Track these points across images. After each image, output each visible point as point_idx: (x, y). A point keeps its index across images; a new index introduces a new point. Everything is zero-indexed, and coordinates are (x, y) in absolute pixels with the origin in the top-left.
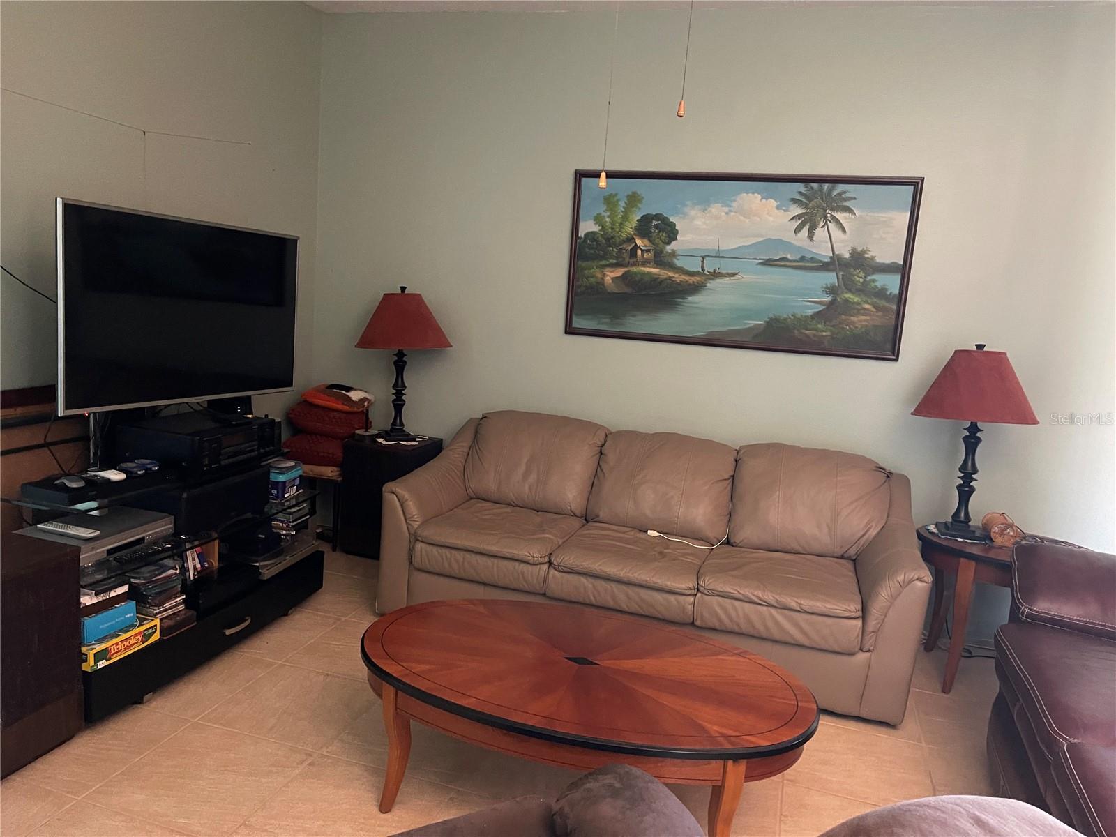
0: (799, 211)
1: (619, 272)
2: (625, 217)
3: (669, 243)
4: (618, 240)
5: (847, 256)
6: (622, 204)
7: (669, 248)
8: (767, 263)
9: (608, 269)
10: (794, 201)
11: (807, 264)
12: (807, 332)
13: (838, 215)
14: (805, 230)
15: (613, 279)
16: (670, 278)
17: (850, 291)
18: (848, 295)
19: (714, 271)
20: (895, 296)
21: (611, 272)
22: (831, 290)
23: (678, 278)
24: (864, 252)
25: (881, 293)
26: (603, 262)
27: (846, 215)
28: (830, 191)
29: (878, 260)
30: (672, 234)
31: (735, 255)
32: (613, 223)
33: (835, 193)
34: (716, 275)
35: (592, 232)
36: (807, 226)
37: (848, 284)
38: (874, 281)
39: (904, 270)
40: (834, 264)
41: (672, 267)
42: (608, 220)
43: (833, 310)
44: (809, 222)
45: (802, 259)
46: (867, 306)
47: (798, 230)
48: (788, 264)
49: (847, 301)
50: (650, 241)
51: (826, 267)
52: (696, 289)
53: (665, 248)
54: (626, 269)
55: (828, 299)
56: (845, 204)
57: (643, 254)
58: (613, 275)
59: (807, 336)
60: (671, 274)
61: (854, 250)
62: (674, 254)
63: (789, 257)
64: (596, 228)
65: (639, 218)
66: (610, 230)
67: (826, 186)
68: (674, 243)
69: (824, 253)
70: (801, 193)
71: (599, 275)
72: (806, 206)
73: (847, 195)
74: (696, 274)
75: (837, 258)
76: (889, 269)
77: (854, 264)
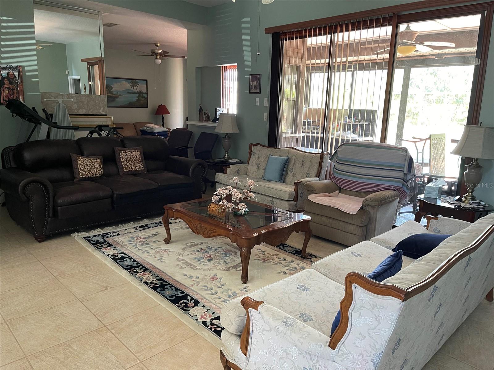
0: (131, 84)
10: (131, 83)
11: (134, 93)
12: (135, 104)
13: (137, 85)
14: (133, 88)
17: (141, 97)
18: (140, 98)
20: (146, 98)
22: (138, 97)
23: (114, 96)
24: (141, 91)
25: (144, 97)
28: (135, 81)
29: (143, 92)
30: (112, 88)
31: (123, 92)
34: (120, 95)
37: (140, 96)
38: (143, 95)
39: (147, 93)
40: (137, 93)
41: (113, 94)
43: (138, 100)
46: (143, 99)
47: (132, 87)
48: (131, 93)
49: (140, 99)
52: (117, 97)
55: (137, 98)
62: (112, 92)
67: (135, 80)
68: (112, 90)
69: (136, 91)
70: (131, 81)
74: (117, 95)
75: (138, 92)
76: (145, 93)
77: (140, 93)
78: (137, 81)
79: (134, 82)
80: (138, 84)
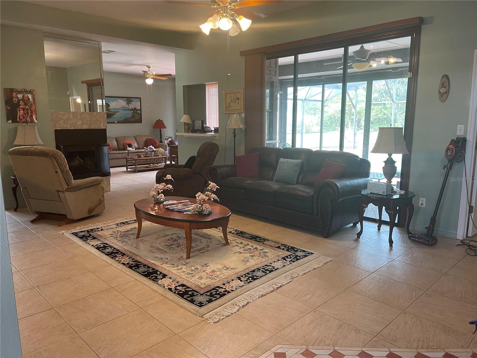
3: (109, 107)
5: (134, 108)
7: (109, 108)
8: (123, 110)
10: (126, 101)
13: (132, 103)
16: (110, 113)
18: (135, 114)
23: (111, 113)
24: (136, 108)
25: (138, 113)
29: (138, 109)
31: (119, 109)
33: (131, 99)
39: (141, 110)
41: (110, 111)
43: (133, 116)
44: (128, 104)
45: (128, 109)
46: (137, 115)
51: (131, 110)
52: (114, 114)
56: (132, 101)
59: (130, 121)
62: (110, 109)
63: (126, 109)
67: (129, 99)
69: (131, 108)
70: (126, 99)
74: (114, 112)
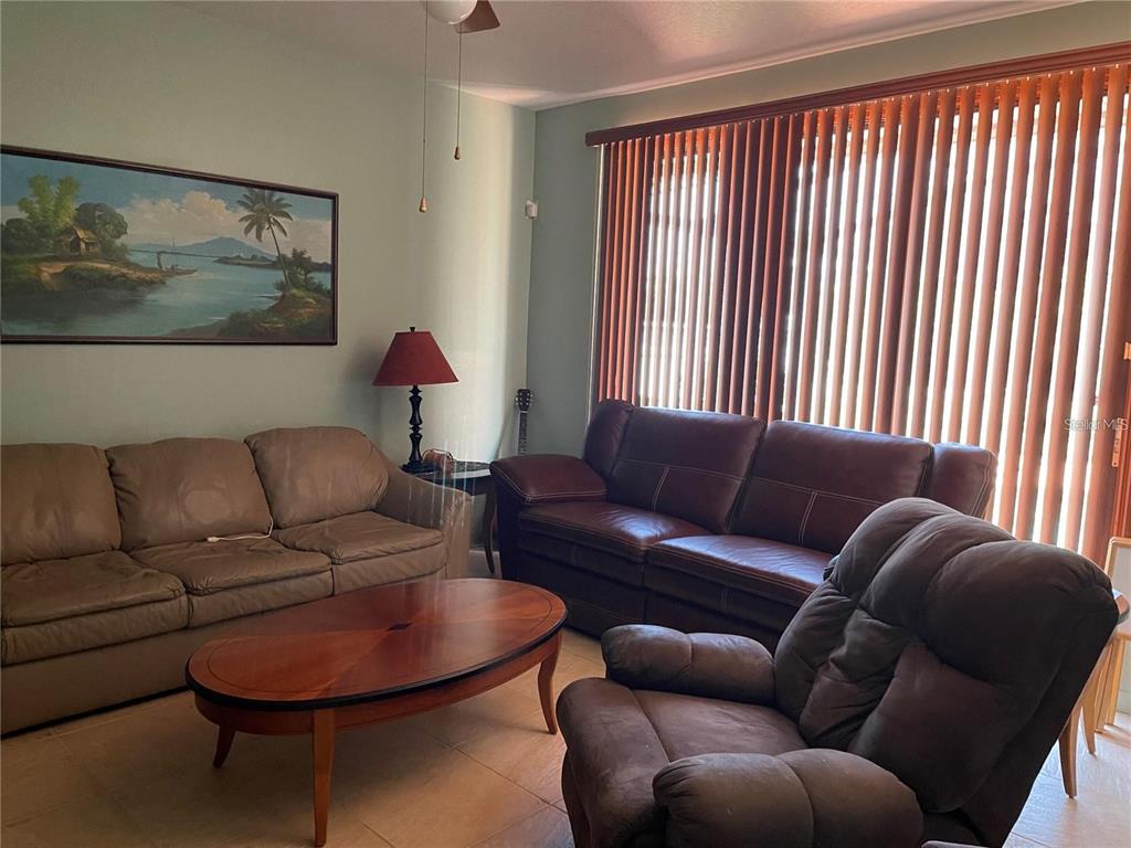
0: (246, 213)
1: (60, 267)
2: (60, 204)
3: (119, 237)
4: (54, 231)
5: (290, 256)
6: (54, 190)
7: (118, 242)
8: (224, 261)
9: (44, 263)
10: (241, 203)
11: (257, 262)
12: (267, 325)
13: (280, 219)
14: (254, 231)
15: (52, 275)
16: (124, 275)
17: (297, 288)
18: (294, 291)
19: (172, 268)
20: (328, 291)
21: (50, 267)
22: (281, 287)
23: (134, 275)
24: (302, 253)
25: (318, 289)
26: (36, 256)
27: (284, 219)
28: (271, 196)
29: (313, 260)
30: (121, 228)
31: (192, 252)
32: (44, 210)
33: (275, 199)
34: (174, 272)
35: (17, 220)
36: (255, 227)
37: (292, 281)
38: (312, 278)
39: (333, 268)
40: (280, 263)
41: (124, 263)
42: (37, 206)
43: (283, 305)
44: (257, 223)
46: (311, 300)
47: (247, 230)
48: (242, 262)
49: (294, 296)
50: (94, 233)
51: (274, 265)
53: (113, 242)
54: (68, 264)
55: (280, 294)
56: (284, 210)
57: (87, 249)
58: (51, 271)
59: (266, 329)
60: (124, 271)
61: (294, 250)
62: (124, 249)
63: (242, 255)
64: (23, 215)
65: (77, 207)
66: (41, 218)
68: (123, 237)
69: (272, 254)
70: (245, 196)
71: (33, 271)
72: (252, 210)
73: (285, 202)
74: (153, 270)
75: (281, 258)
76: (320, 267)
77: (297, 264)
78: (278, 195)
79: (263, 198)
80: (286, 215)
